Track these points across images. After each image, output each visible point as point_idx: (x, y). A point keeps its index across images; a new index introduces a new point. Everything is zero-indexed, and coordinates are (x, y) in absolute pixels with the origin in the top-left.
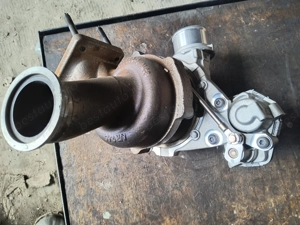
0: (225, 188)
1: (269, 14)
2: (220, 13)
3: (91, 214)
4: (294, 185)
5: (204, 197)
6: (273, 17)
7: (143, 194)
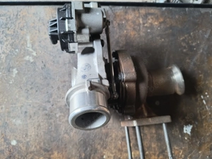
0: (101, 139)
1: (162, 20)
2: (126, 13)
3: (3, 140)
6: (164, 22)
7: (42, 133)
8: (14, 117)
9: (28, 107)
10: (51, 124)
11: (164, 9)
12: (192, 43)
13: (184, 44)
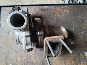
1: (70, 10)
2: (55, 8)
4: (71, 62)
5: (43, 63)
6: (71, 11)
7: (23, 60)
8: (10, 53)
9: (17, 48)
10: (27, 55)
11: (70, 6)
12: (83, 18)
13: (80, 19)
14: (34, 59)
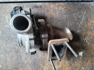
0: (42, 61)
1: (65, 8)
2: (50, 5)
4: (65, 62)
5: (34, 63)
6: (66, 8)
7: (14, 60)
9: (7, 48)
10: (18, 55)
11: (66, 3)
12: (79, 16)
13: (75, 17)
14: (26, 59)
